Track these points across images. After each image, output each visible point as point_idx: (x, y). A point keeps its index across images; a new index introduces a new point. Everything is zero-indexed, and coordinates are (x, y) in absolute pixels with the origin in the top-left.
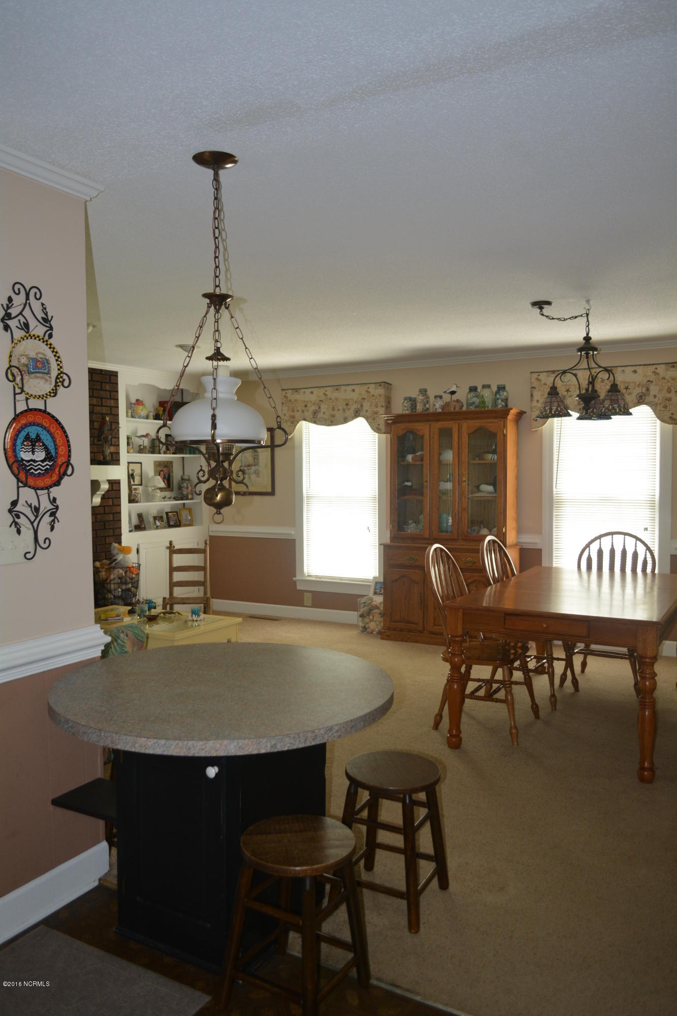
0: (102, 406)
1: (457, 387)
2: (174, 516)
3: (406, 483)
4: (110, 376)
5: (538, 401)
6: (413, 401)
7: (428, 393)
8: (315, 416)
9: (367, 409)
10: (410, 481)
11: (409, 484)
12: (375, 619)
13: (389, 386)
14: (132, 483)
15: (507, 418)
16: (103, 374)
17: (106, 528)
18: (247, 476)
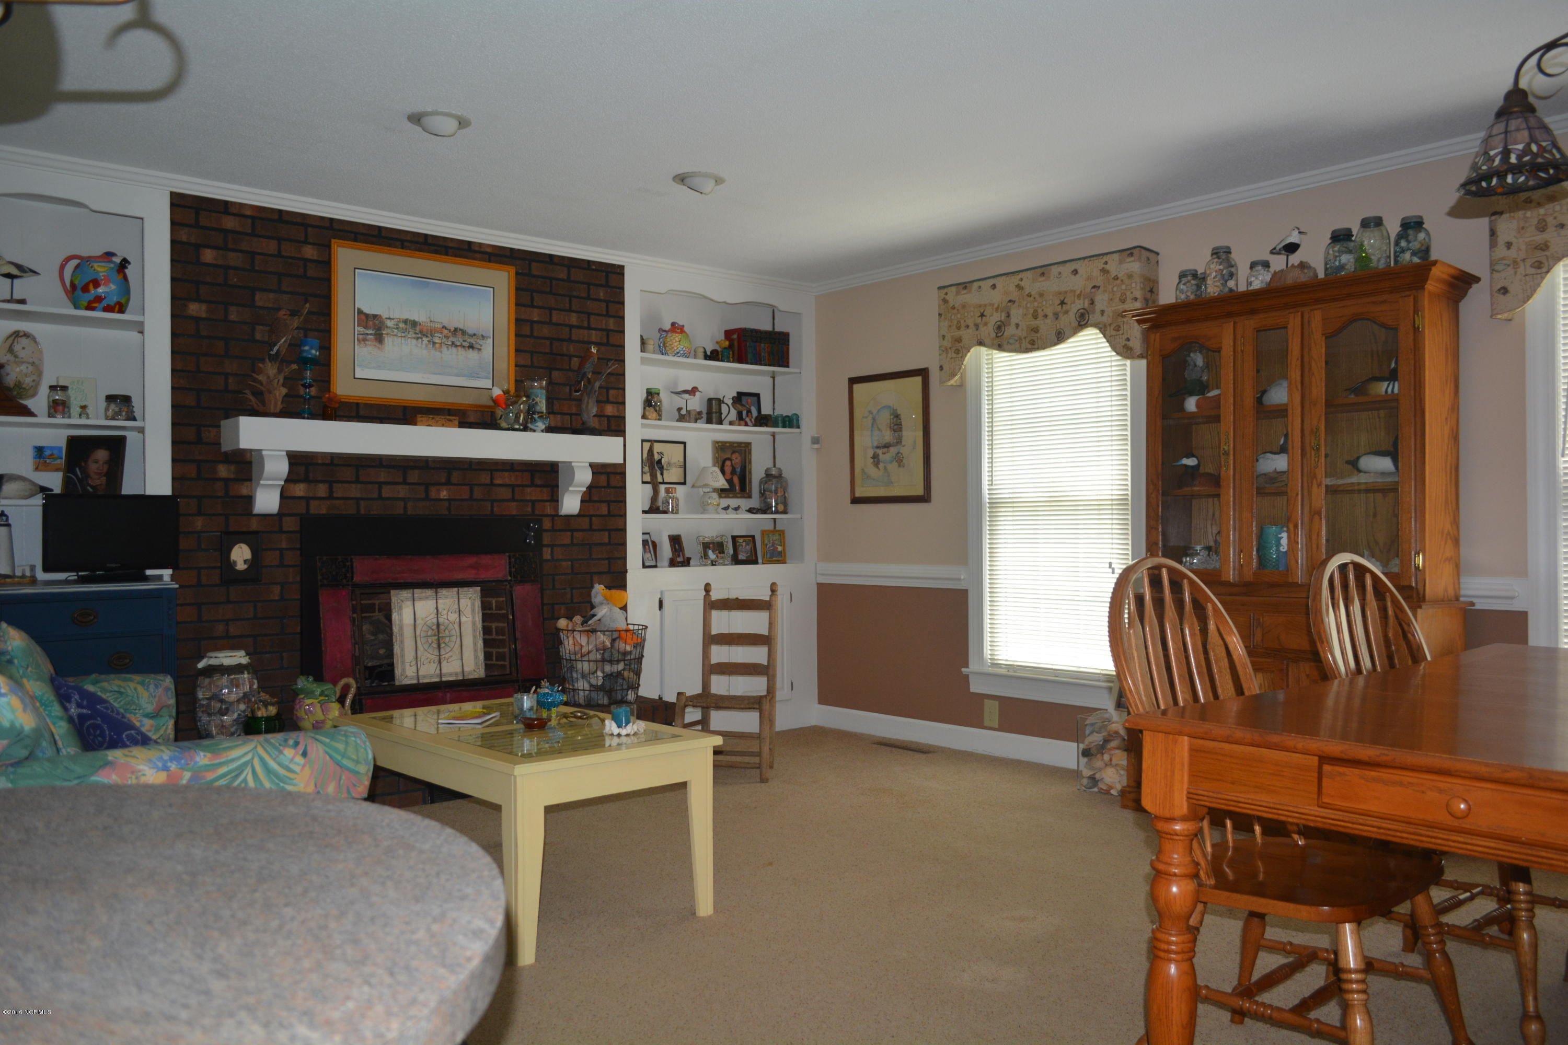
0: (589, 328)
1: (1300, 232)
2: (747, 544)
3: (1185, 461)
4: (608, 273)
5: (1509, 245)
6: (1199, 278)
7: (1233, 256)
8: (999, 335)
9: (1102, 308)
10: (1193, 456)
11: (1191, 462)
12: (1114, 762)
13: (1151, 256)
14: (660, 479)
15: (1423, 288)
16: (593, 270)
17: (595, 557)
18: (881, 466)
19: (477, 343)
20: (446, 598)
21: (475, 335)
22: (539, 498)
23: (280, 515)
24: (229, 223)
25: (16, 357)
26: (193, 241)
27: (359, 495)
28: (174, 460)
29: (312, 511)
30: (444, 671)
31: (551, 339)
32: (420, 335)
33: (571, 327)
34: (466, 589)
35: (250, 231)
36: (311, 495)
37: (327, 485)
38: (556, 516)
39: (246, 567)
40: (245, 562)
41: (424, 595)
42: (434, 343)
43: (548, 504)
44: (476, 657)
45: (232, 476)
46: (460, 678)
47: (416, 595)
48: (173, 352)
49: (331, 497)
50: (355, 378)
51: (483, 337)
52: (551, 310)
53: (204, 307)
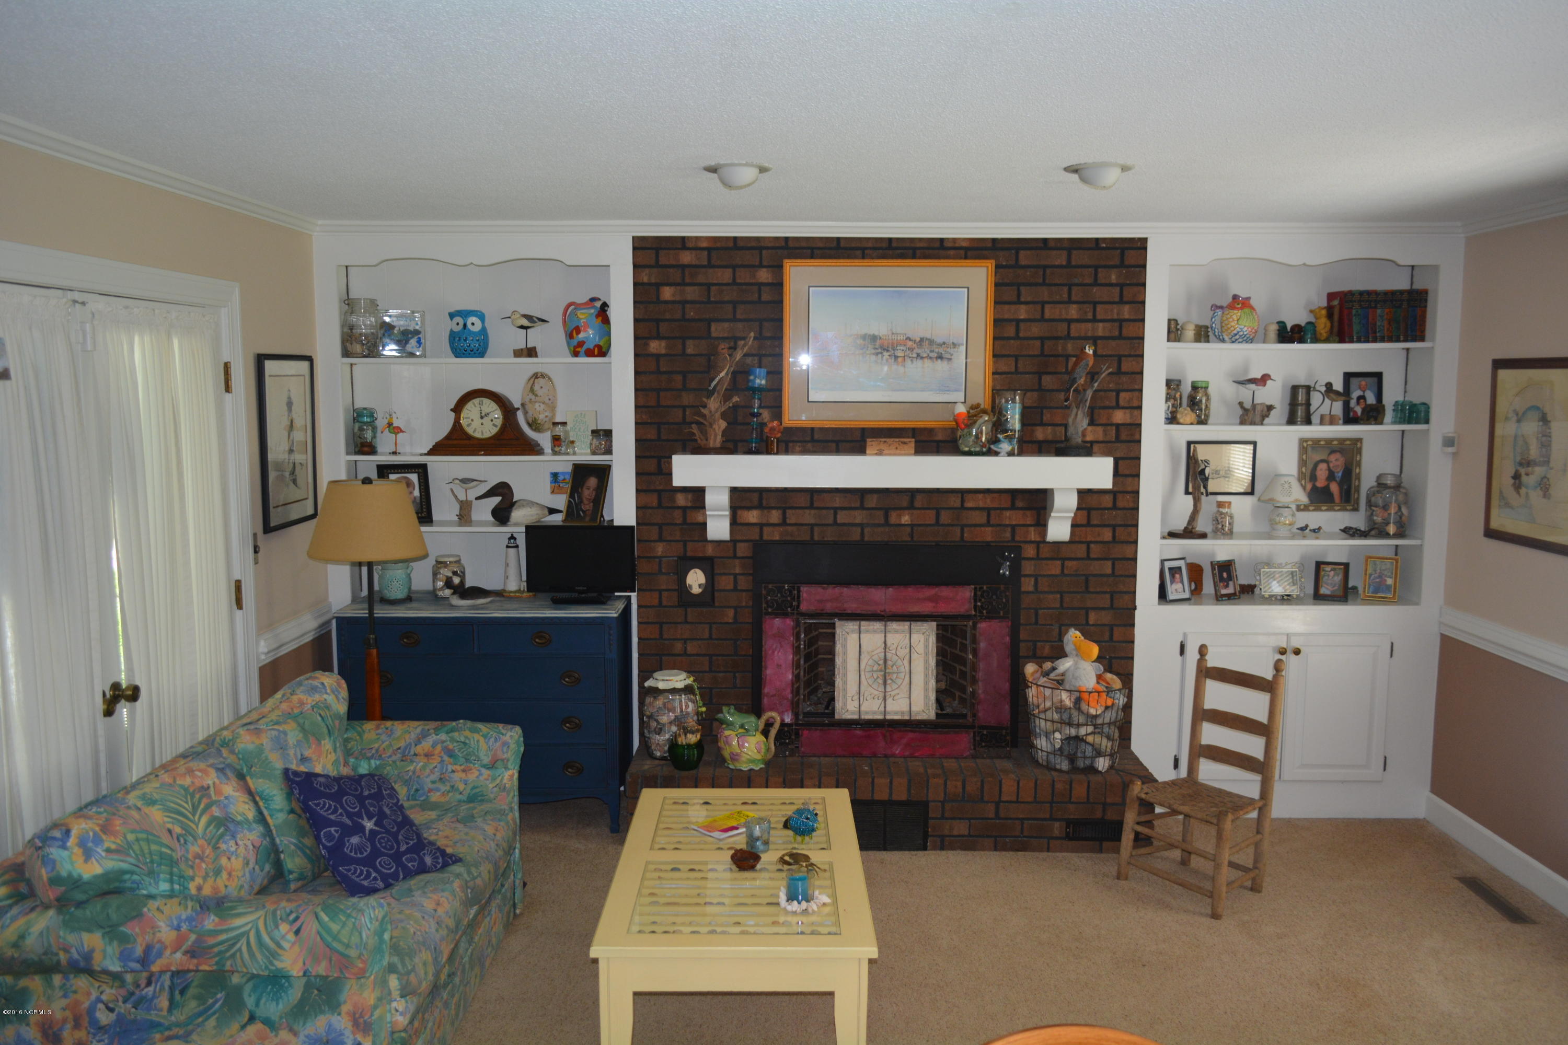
0: (1094, 320)
4: (1123, 250)
14: (1203, 493)
16: (1103, 248)
17: (1091, 589)
18: (1523, 491)
19: (947, 352)
20: (896, 631)
21: (944, 343)
22: (1021, 523)
23: (734, 541)
24: (686, 258)
25: (536, 395)
26: (653, 281)
27: (812, 521)
28: (638, 491)
29: (765, 537)
30: (888, 709)
31: (1042, 339)
32: (880, 350)
33: (1070, 321)
34: (919, 623)
35: (706, 263)
36: (764, 522)
37: (780, 512)
38: (1042, 541)
39: (700, 590)
40: (700, 586)
41: (872, 627)
42: (896, 357)
43: (1032, 529)
44: (926, 697)
45: (689, 504)
46: (907, 717)
47: (862, 628)
48: (636, 390)
49: (784, 523)
50: (808, 401)
51: (954, 345)
52: (1043, 304)
53: (663, 343)
